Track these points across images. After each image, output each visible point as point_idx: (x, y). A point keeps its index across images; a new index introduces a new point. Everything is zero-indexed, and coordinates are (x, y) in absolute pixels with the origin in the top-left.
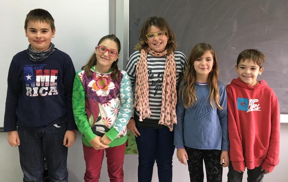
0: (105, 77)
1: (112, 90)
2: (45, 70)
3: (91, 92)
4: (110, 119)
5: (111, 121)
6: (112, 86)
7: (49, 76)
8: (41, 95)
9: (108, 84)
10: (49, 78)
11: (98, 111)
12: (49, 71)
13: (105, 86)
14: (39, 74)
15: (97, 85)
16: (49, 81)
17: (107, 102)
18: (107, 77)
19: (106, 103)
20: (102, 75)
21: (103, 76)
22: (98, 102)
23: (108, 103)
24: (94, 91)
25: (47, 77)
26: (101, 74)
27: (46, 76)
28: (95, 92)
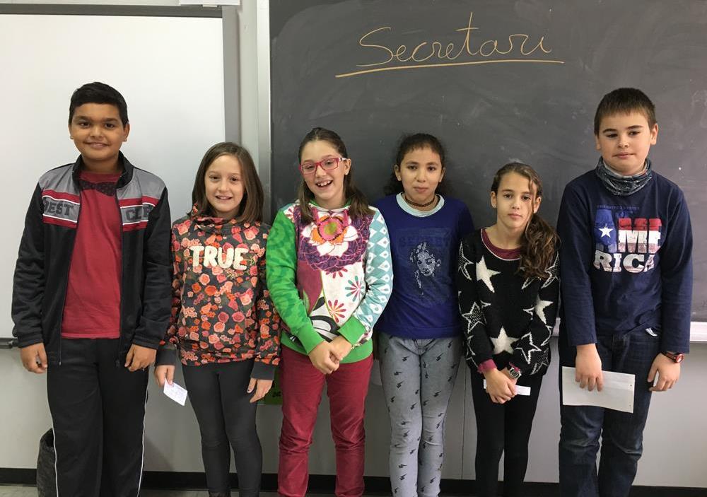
0: (337, 218)
1: (352, 242)
2: (637, 220)
3: (306, 248)
4: (343, 304)
5: (344, 310)
6: (351, 233)
7: (646, 232)
8: (628, 270)
9: (343, 230)
10: (646, 237)
11: (318, 286)
12: (646, 222)
13: (338, 235)
14: (624, 227)
15: (319, 233)
16: (646, 243)
17: (340, 269)
18: (341, 216)
19: (338, 270)
20: (331, 213)
21: (333, 216)
22: (320, 269)
23: (341, 271)
24: (313, 245)
25: (643, 234)
26: (328, 212)
27: (640, 231)
28: (315, 247)
